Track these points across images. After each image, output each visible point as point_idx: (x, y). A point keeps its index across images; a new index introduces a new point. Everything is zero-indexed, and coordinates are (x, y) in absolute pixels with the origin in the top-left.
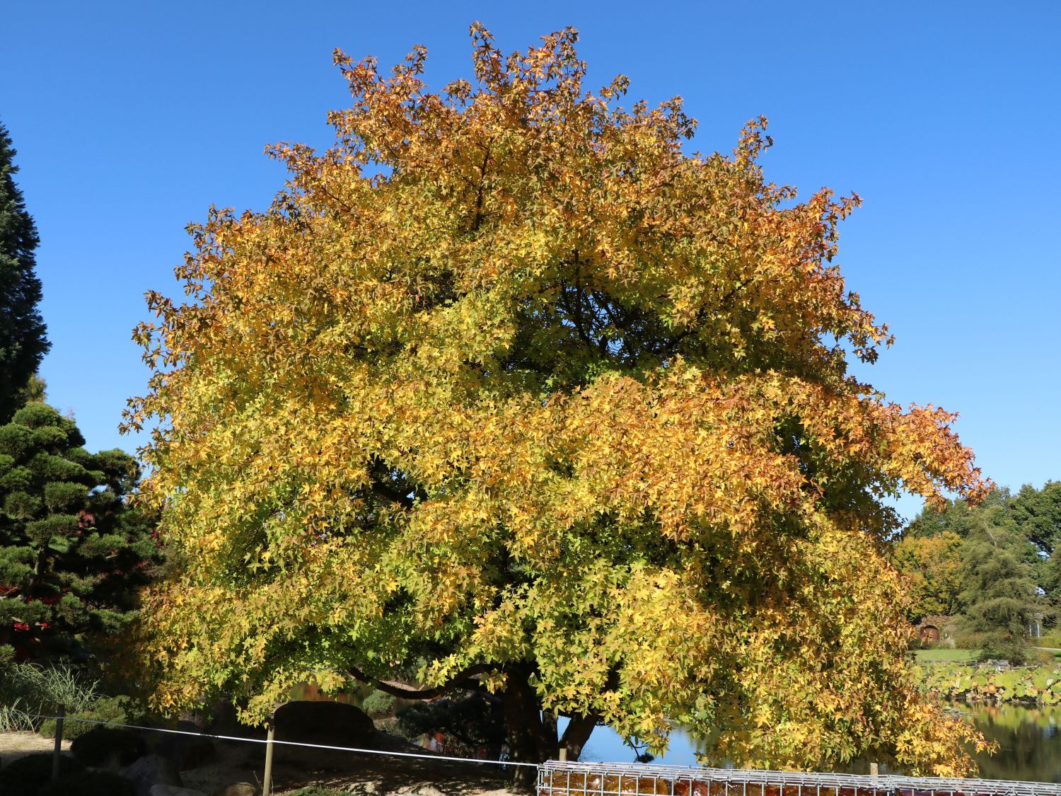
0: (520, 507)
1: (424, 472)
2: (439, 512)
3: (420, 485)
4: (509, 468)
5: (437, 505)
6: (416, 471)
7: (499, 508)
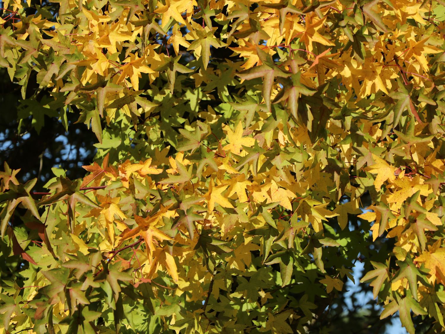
0: (399, 162)
1: (81, 69)
2: (141, 192)
3: (74, 114)
4: (359, 37)
5: (131, 169)
6: (54, 69)
7: (332, 167)
